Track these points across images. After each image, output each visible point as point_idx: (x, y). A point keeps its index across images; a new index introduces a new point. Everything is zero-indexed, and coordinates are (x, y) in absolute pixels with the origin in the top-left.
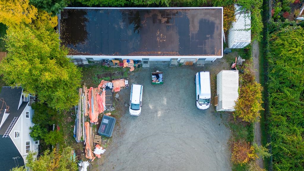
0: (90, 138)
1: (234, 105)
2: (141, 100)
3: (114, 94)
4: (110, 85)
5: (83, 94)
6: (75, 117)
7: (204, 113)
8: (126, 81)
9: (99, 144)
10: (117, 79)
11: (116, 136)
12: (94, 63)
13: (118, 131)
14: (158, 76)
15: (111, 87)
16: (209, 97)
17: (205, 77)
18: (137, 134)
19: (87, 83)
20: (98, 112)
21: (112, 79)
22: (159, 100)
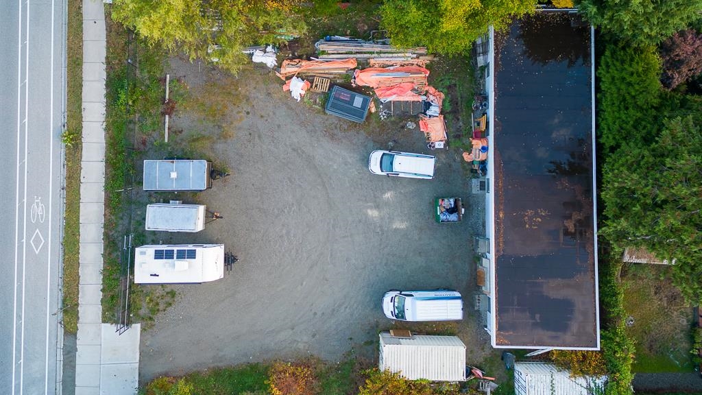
0: (324, 70)
1: (393, 369)
2: (401, 175)
3: (415, 119)
4: (434, 110)
5: (415, 56)
6: (366, 38)
7: (376, 306)
8: (442, 143)
9: (311, 87)
10: (447, 127)
11: (327, 123)
12: (481, 77)
13: (338, 126)
14: (451, 211)
15: (428, 113)
16: (409, 317)
17: (451, 309)
18: (330, 165)
19: (439, 63)
20: (377, 86)
21: (447, 116)
22: (401, 212)
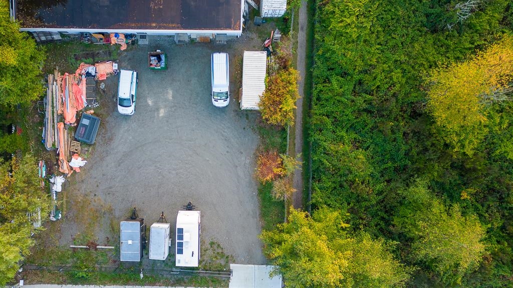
0: (65, 145)
2: (133, 93)
3: (98, 83)
4: (91, 69)
5: (55, 83)
6: (43, 116)
7: (223, 112)
8: (114, 64)
9: (77, 153)
10: (103, 61)
11: (101, 143)
12: (69, 37)
13: (103, 135)
14: (159, 59)
15: (93, 74)
16: (226, 89)
17: (220, 61)
18: (130, 141)
19: (60, 66)
20: (76, 109)
21: (96, 61)
22: (161, 93)
